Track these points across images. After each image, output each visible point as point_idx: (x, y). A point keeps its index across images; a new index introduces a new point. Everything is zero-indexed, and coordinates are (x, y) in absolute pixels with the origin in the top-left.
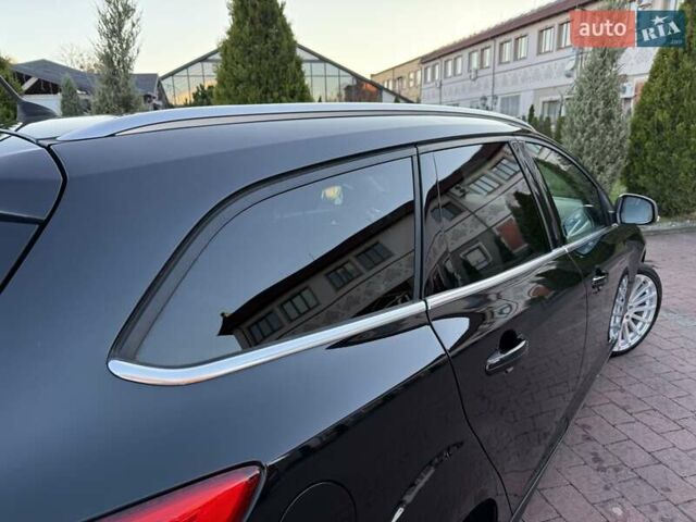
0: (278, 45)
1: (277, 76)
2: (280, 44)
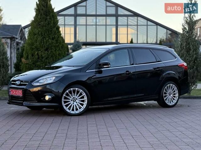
0: (50, 22)
1: (49, 33)
2: (51, 22)
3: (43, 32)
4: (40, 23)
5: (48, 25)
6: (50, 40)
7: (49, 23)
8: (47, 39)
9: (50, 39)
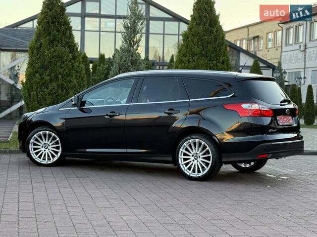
3: (208, 53)
4: (203, 38)
5: (214, 41)
6: (219, 64)
7: (216, 38)
8: (215, 62)
9: (219, 62)
